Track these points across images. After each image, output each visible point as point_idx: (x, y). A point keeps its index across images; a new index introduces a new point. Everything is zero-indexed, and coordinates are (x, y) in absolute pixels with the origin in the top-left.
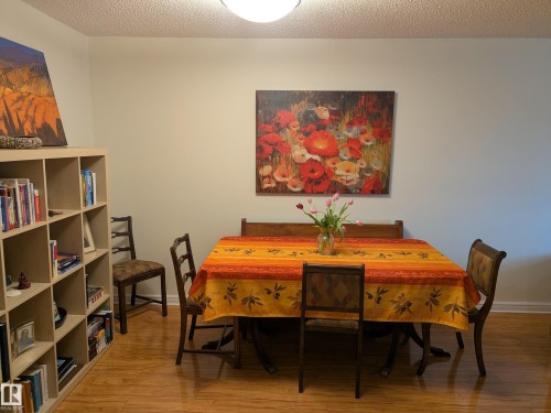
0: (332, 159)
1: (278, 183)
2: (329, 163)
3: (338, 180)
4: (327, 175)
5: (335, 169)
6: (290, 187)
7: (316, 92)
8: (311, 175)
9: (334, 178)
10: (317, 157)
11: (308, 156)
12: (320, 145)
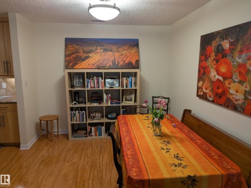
0: (228, 80)
1: (204, 93)
2: (227, 82)
3: (231, 97)
4: (225, 92)
5: (230, 88)
6: (208, 96)
7: (223, 30)
8: (217, 90)
9: (228, 96)
10: (221, 78)
11: (217, 77)
12: (223, 69)
